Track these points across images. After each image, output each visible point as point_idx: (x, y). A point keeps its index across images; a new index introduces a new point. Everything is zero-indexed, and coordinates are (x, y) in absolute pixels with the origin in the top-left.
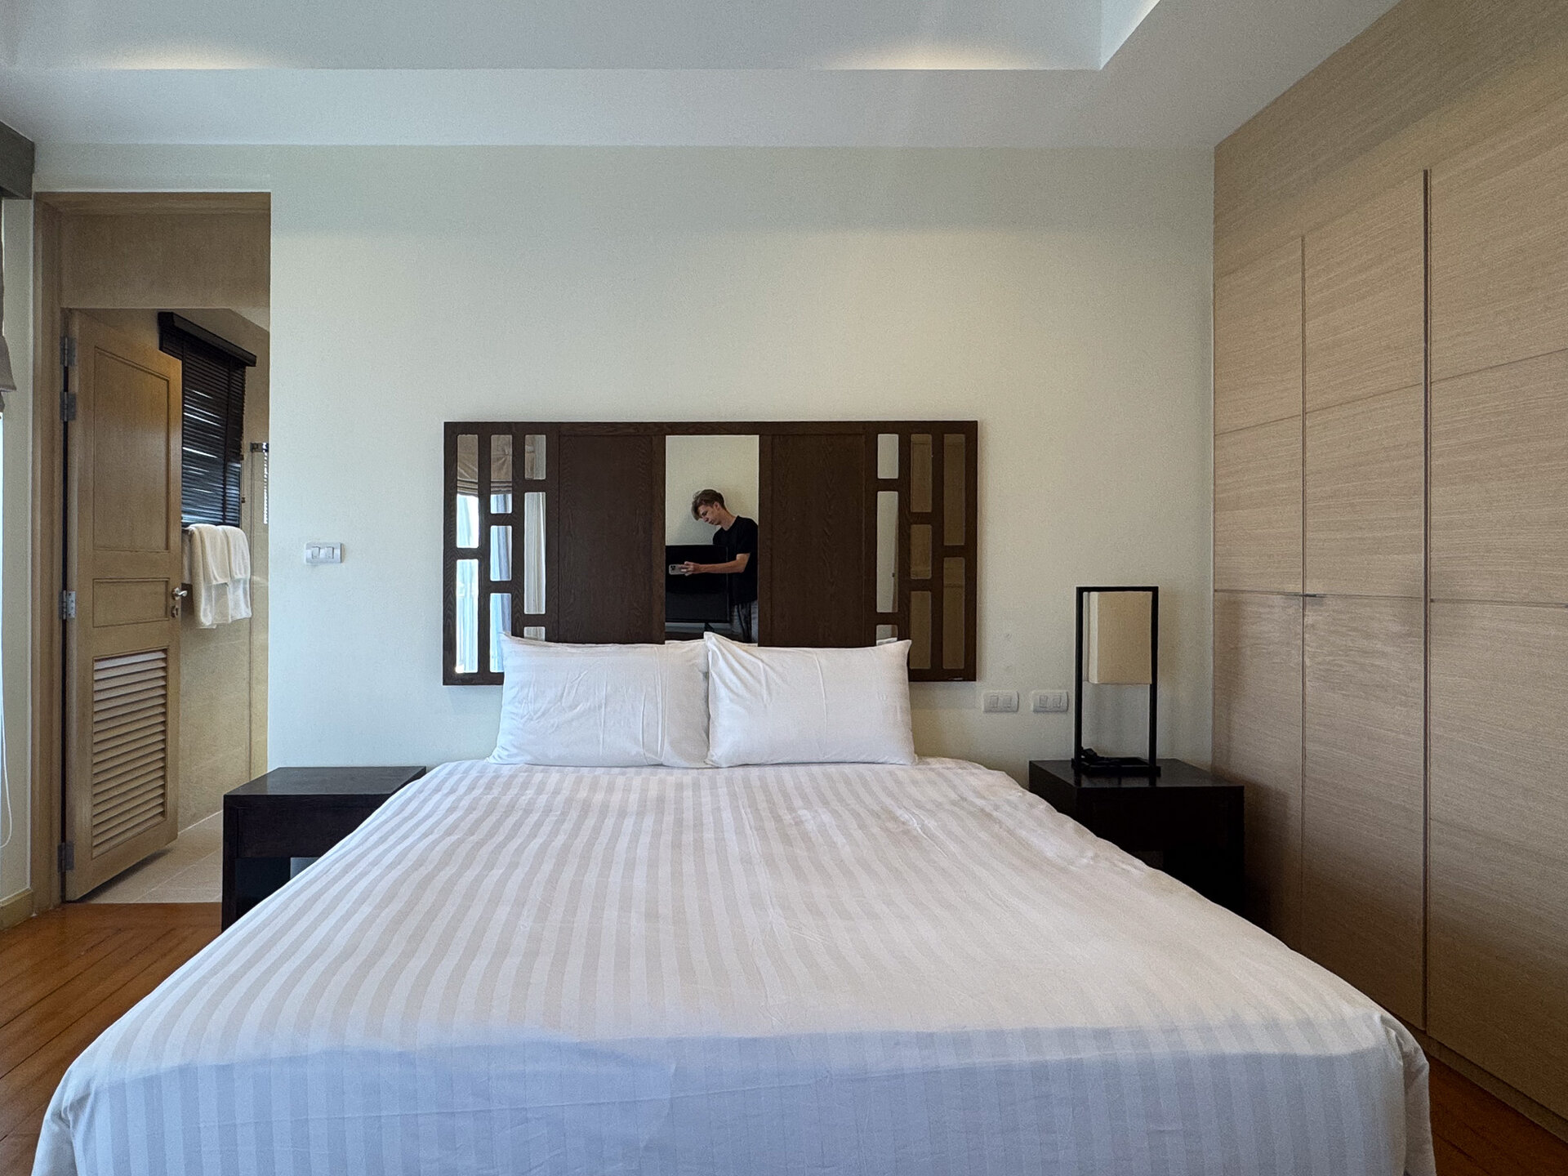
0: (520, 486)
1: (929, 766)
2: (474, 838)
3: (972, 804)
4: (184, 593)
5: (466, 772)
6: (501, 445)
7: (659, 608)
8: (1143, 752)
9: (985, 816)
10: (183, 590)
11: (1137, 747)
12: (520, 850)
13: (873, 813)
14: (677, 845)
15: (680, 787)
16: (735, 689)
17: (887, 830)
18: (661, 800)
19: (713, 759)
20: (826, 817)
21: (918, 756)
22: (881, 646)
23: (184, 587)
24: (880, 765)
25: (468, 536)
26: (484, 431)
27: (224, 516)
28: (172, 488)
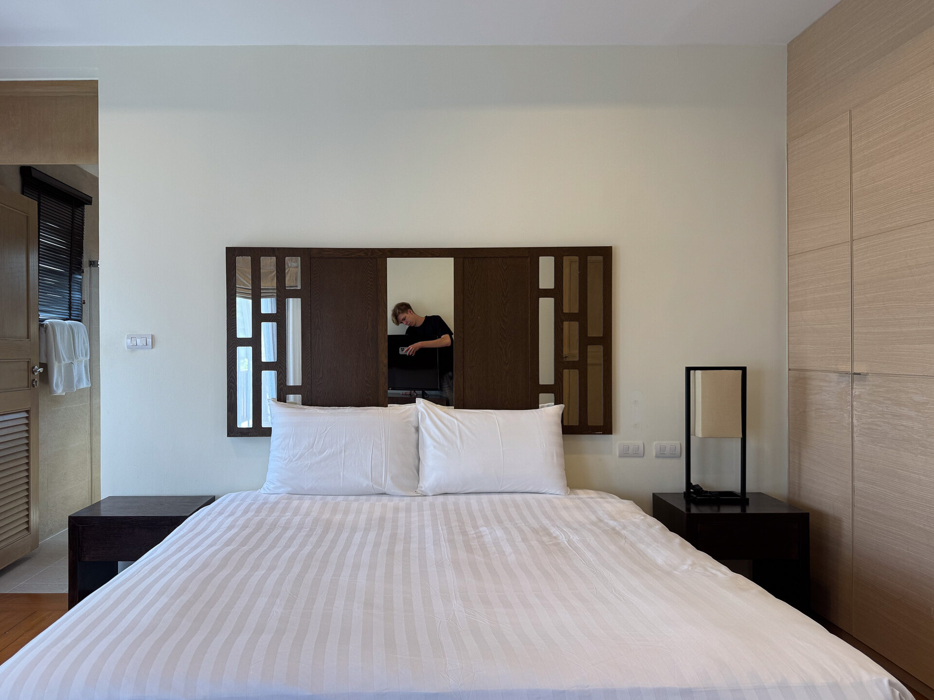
0: (282, 296)
1: (577, 496)
2: (246, 548)
3: (607, 524)
4: (41, 370)
5: (243, 500)
6: (268, 264)
7: (383, 380)
8: (736, 488)
9: (614, 534)
10: (40, 368)
11: (732, 484)
12: (278, 557)
13: (535, 531)
14: (390, 553)
15: (396, 510)
16: (438, 440)
17: (542, 543)
18: (382, 519)
19: (423, 489)
20: (500, 533)
21: (570, 488)
22: (542, 409)
23: (42, 365)
24: (541, 495)
25: (244, 330)
26: (256, 254)
27: (70, 313)
28: (31, 293)
